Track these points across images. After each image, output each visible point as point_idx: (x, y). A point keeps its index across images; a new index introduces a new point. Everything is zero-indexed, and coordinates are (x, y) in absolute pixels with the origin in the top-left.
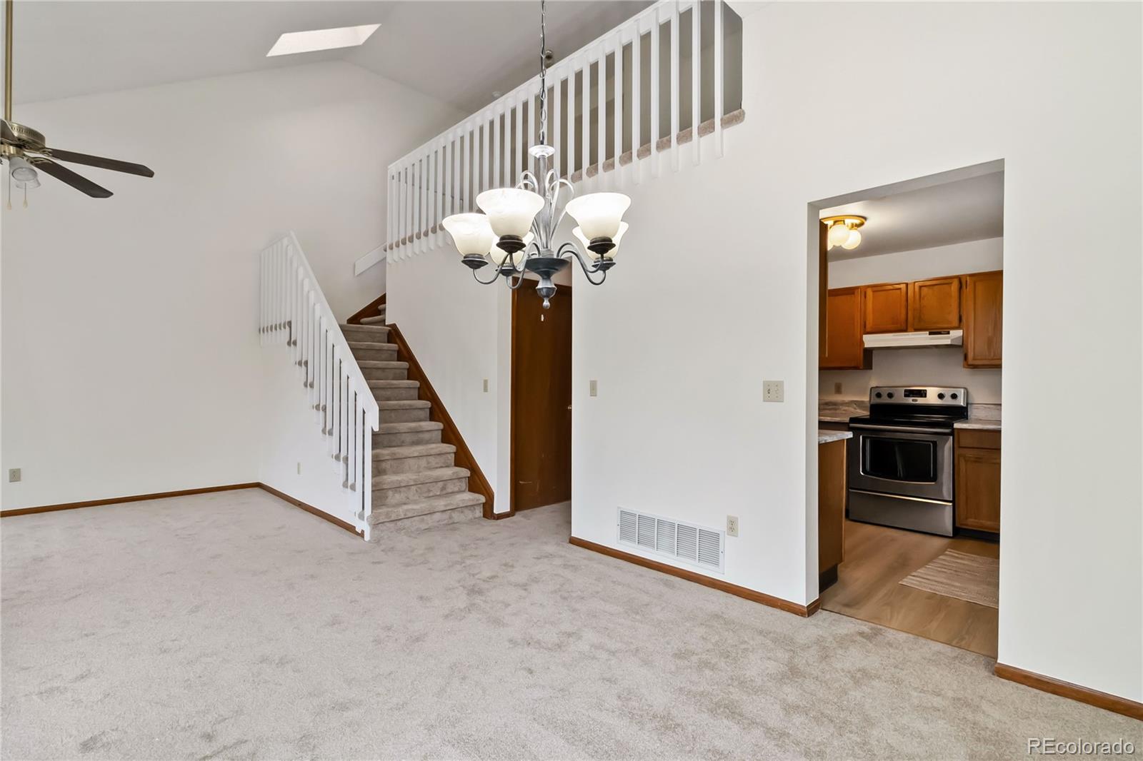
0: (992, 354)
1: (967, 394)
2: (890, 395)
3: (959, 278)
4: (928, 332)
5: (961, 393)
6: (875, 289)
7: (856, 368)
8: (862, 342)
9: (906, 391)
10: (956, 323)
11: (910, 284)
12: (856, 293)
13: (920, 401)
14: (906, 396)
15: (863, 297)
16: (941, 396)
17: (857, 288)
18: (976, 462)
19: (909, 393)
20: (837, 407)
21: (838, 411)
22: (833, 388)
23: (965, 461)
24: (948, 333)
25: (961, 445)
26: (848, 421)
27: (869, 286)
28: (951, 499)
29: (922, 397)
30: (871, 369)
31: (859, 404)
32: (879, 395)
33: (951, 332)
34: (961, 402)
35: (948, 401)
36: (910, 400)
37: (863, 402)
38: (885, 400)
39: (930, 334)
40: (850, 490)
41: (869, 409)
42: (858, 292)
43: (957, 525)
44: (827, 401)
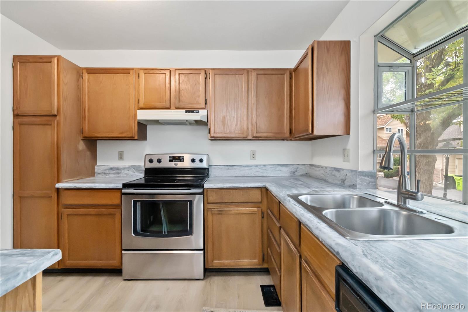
0: (225, 129)
1: (209, 159)
2: (159, 161)
3: (205, 71)
4: (184, 111)
5: (205, 158)
6: (146, 71)
7: (132, 139)
8: (136, 115)
9: (170, 157)
10: (203, 105)
11: (173, 71)
12: (131, 73)
13: (180, 165)
14: (170, 161)
15: (137, 78)
16: (193, 161)
17: (133, 69)
18: (219, 214)
19: (173, 159)
20: (120, 172)
21: (120, 175)
22: (117, 156)
23: (212, 214)
24: (198, 112)
25: (209, 202)
26: (121, 187)
27: (141, 69)
28: (202, 248)
29: (181, 161)
30: (146, 140)
31: (136, 168)
32: (151, 161)
33: (200, 111)
34: (204, 165)
35: (197, 165)
36: (173, 165)
37: (139, 167)
38: (155, 165)
39: (187, 112)
40: (123, 252)
41: (144, 172)
42: (132, 72)
43: (206, 267)
44: (112, 166)
